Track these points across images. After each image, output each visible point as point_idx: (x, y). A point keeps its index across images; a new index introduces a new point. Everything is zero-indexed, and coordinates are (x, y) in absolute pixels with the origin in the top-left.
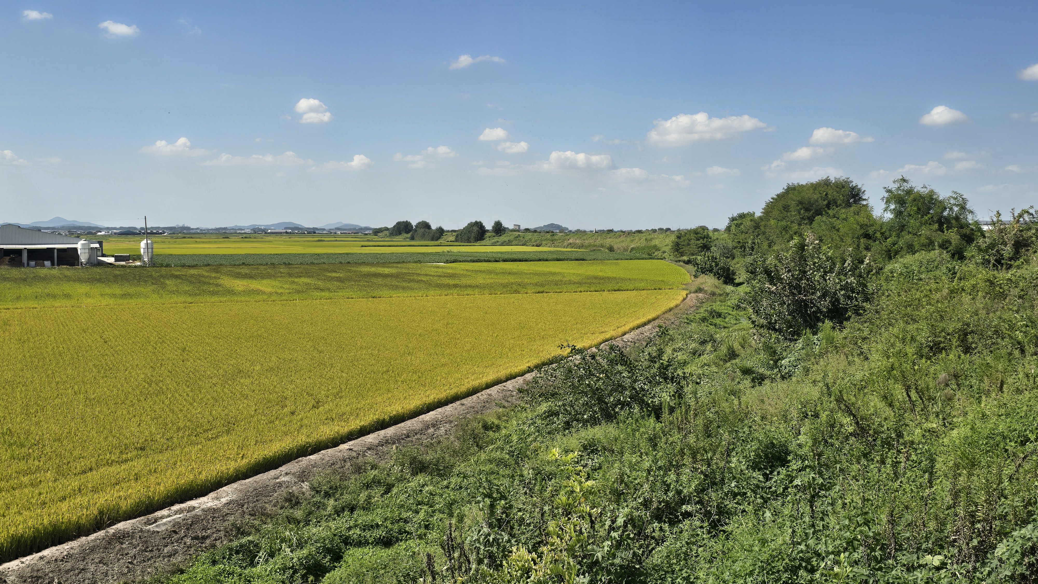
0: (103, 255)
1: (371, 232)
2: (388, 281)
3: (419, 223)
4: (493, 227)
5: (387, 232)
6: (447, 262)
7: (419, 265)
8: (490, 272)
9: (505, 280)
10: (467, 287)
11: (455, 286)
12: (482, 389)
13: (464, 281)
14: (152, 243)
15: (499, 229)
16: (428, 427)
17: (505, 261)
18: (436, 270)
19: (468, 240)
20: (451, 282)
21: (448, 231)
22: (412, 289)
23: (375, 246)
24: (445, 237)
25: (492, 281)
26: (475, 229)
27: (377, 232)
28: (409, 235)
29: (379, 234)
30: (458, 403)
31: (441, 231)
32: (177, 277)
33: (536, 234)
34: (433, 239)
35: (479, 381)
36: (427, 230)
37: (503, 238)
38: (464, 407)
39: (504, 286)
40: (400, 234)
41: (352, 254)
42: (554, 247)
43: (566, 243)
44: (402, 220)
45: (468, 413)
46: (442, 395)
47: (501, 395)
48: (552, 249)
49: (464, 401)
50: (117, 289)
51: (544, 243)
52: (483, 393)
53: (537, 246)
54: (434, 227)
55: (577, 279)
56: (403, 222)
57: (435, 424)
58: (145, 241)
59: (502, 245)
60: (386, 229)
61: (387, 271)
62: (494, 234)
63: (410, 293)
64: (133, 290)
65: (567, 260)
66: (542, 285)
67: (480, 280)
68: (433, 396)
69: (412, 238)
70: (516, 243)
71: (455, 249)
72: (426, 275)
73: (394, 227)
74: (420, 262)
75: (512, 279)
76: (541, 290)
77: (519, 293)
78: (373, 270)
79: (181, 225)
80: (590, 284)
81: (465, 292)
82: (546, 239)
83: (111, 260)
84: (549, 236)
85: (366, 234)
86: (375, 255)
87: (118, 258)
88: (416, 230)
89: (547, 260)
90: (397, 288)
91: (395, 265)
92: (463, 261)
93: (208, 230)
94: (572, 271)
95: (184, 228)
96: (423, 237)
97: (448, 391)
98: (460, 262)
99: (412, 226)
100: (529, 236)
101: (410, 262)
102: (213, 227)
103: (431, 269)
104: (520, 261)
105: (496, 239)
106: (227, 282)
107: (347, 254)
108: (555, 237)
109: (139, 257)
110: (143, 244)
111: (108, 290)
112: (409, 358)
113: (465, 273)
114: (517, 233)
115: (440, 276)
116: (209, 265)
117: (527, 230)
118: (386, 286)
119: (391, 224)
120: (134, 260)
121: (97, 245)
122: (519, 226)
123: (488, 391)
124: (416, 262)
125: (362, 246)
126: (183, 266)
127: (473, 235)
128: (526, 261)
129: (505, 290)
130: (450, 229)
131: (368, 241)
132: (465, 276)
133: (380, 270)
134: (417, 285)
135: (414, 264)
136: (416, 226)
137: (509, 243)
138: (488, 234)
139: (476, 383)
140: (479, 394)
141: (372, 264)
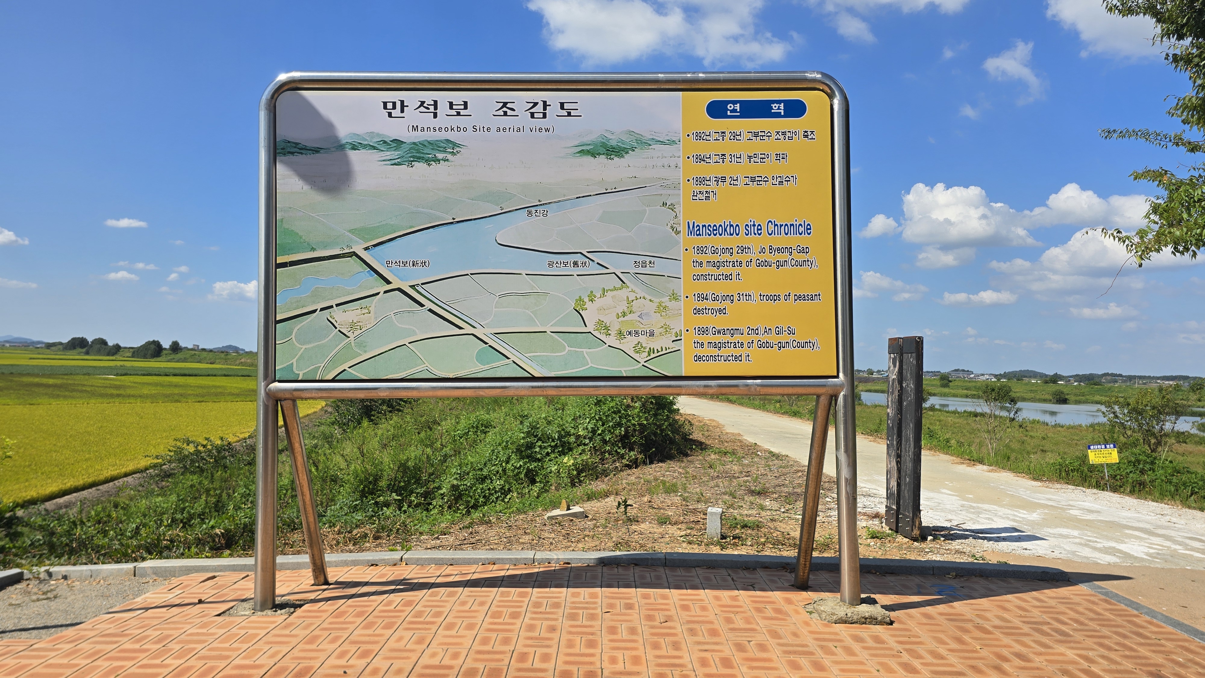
1: (43, 345)
2: (50, 391)
3: (95, 340)
4: (170, 346)
5: (61, 347)
6: (117, 375)
7: (87, 377)
8: (156, 385)
9: (168, 391)
10: (129, 396)
11: (118, 396)
12: (120, 478)
13: (129, 392)
15: (175, 347)
17: (175, 375)
18: (103, 381)
19: (145, 357)
20: (115, 392)
21: (125, 348)
23: (45, 359)
24: (121, 353)
25: (156, 392)
26: (153, 347)
27: (49, 346)
28: (84, 350)
29: (53, 348)
31: (117, 348)
33: (211, 353)
34: (108, 355)
35: (118, 471)
36: (103, 346)
37: (180, 355)
39: (167, 396)
40: (74, 348)
41: (18, 365)
42: (227, 365)
43: (238, 362)
44: (77, 336)
47: (137, 482)
48: (223, 367)
51: (217, 361)
52: (120, 480)
53: (211, 363)
54: (110, 343)
55: (236, 391)
56: (79, 338)
59: (178, 361)
60: (61, 344)
61: (51, 381)
62: (170, 352)
63: (70, 401)
65: (234, 376)
66: (203, 396)
67: (145, 391)
69: (87, 353)
70: (192, 360)
71: (128, 364)
72: (92, 386)
73: (69, 342)
74: (89, 374)
75: (176, 391)
76: (201, 400)
77: (180, 402)
78: (37, 380)
80: (247, 395)
81: (128, 401)
82: (221, 358)
84: (223, 355)
85: (38, 348)
86: (43, 367)
88: (91, 346)
89: (215, 376)
90: (58, 396)
91: (61, 376)
92: (133, 375)
94: (235, 385)
96: (99, 352)
98: (131, 375)
99: (88, 342)
100: (204, 354)
101: (78, 374)
103: (98, 381)
104: (190, 375)
105: (172, 356)
107: (12, 365)
108: (229, 357)
112: (54, 455)
113: (132, 384)
114: (193, 352)
115: (106, 387)
117: (204, 350)
118: (46, 394)
119: (65, 340)
122: (198, 346)
123: (125, 479)
124: (84, 374)
125: (31, 359)
127: (150, 352)
128: (196, 376)
129: (166, 399)
130: (128, 346)
131: (39, 354)
132: (129, 387)
133: (45, 381)
134: (79, 394)
135: (82, 377)
136: (93, 342)
137: (185, 360)
138: (164, 352)
139: (115, 473)
140: (116, 482)
141: (37, 375)
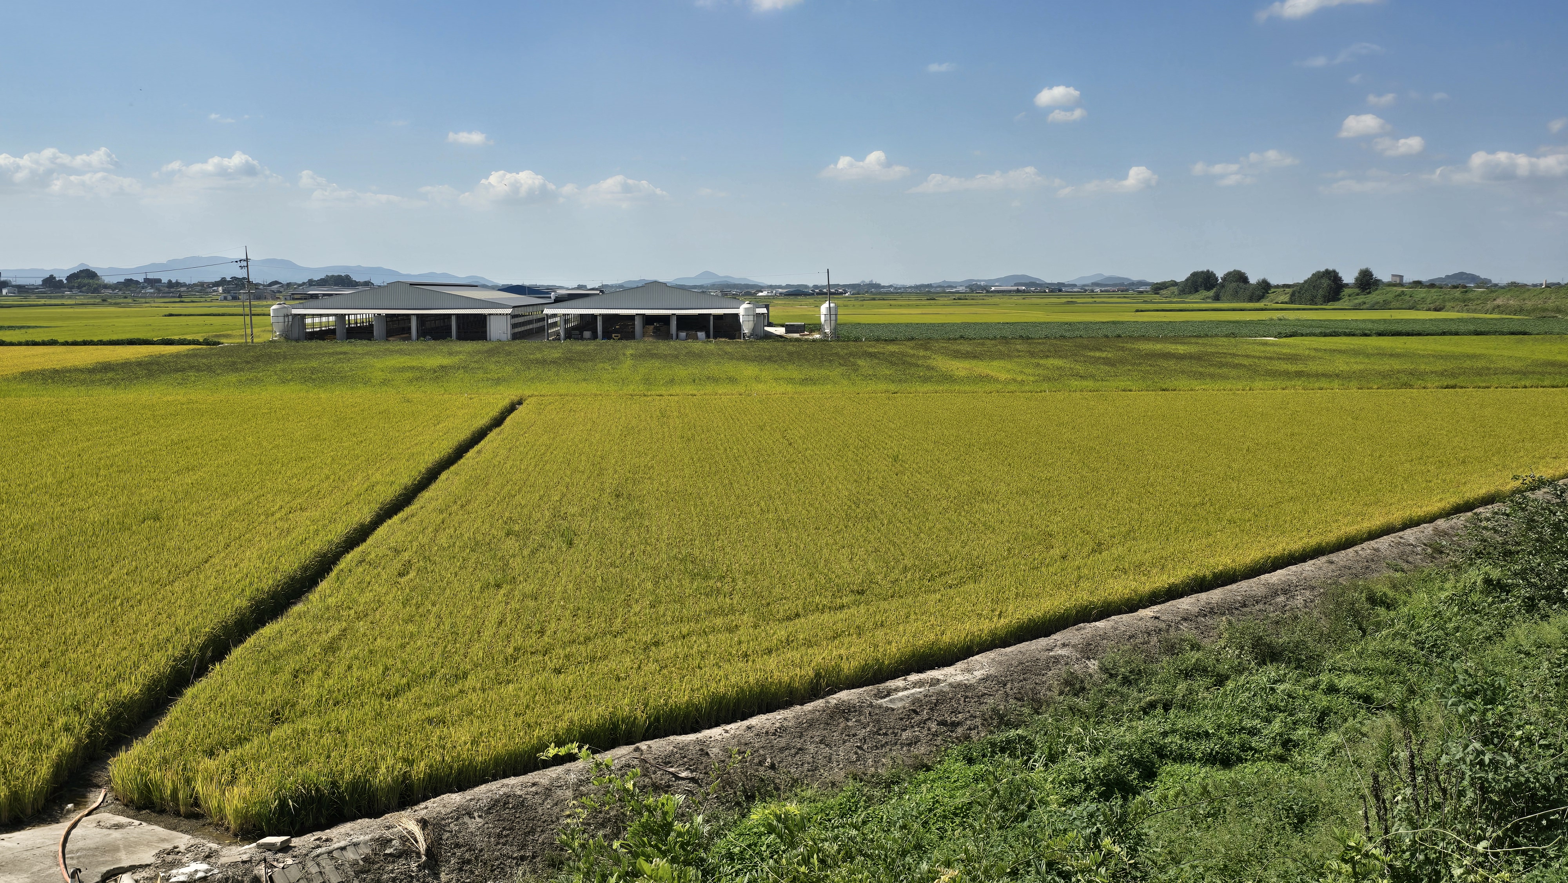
0: (770, 325)
1: (1148, 288)
2: (1185, 365)
3: (1229, 274)
4: (1357, 279)
5: (1175, 289)
6: (1279, 335)
7: (1233, 340)
8: (1356, 353)
9: (1386, 365)
10: (1318, 376)
11: (1299, 374)
12: (1363, 541)
13: (1312, 367)
14: (837, 307)
15: (1366, 282)
16: (1275, 594)
17: (1380, 334)
18: (1262, 348)
19: (1313, 301)
20: (1292, 368)
21: (1278, 287)
22: (1225, 378)
23: (1157, 311)
24: (1272, 296)
25: (1361, 367)
26: (1325, 282)
27: (1158, 288)
28: (1211, 293)
29: (1162, 292)
30: (1323, 559)
31: (1265, 287)
32: (872, 355)
33: (1433, 290)
34: (1251, 300)
35: (1356, 527)
36: (1241, 284)
37: (1375, 297)
38: (1333, 567)
39: (1384, 375)
40: (1197, 291)
41: (1123, 323)
42: (1468, 311)
43: (1490, 305)
44: (1200, 270)
45: (1340, 576)
46: (1296, 545)
47: (1395, 551)
48: (1465, 315)
49: (1333, 557)
50: (793, 371)
51: (1449, 305)
52: (1364, 545)
53: (1436, 310)
54: (1253, 280)
55: (1518, 366)
56: (1202, 272)
57: (1287, 590)
58: (826, 305)
59: (1372, 308)
60: (1174, 284)
61: (1181, 349)
62: (1357, 290)
63: (1220, 384)
64: (815, 373)
65: (1495, 333)
66: (1453, 375)
67: (1341, 365)
68: (1283, 546)
69: (1217, 298)
70: (1398, 305)
71: (1291, 316)
72: (1247, 356)
73: (1187, 280)
74: (1233, 335)
75: (1396, 365)
76: (1452, 382)
77: (1411, 387)
78: (1158, 347)
79: (867, 281)
80: (1543, 374)
81: (1317, 385)
82: (1454, 299)
83: (781, 331)
84: (1457, 293)
85: (1142, 292)
86: (1160, 325)
87: (790, 329)
88: (1222, 286)
89: (1457, 334)
90: (1201, 376)
91: (1193, 340)
92: (1307, 335)
93: (905, 288)
94: (1506, 353)
95: (872, 285)
96: (1236, 296)
97: (1306, 540)
98: (1302, 335)
99: (1217, 279)
100: (1421, 293)
101: (1216, 335)
102: (913, 284)
103: (1251, 346)
104: (1408, 334)
105: (1361, 299)
106: (944, 364)
107: (1114, 323)
108: (1470, 295)
109: (818, 328)
110: (824, 308)
111: (782, 373)
112: (1234, 485)
113: (1313, 353)
114: (1400, 289)
115: (1271, 358)
116: (913, 339)
117: (1418, 284)
118: (1183, 372)
119: (1181, 277)
120: (811, 331)
121: (764, 311)
122: (1401, 277)
123: (1373, 543)
124: (1227, 336)
125: (1137, 311)
126: (878, 340)
127: (1321, 292)
128: (1419, 334)
129: (1385, 382)
130: (1281, 283)
131: (1145, 302)
132: (1313, 358)
133: (1171, 348)
134: (1234, 373)
135: (1224, 339)
136: (1224, 279)
137: (1385, 306)
138: (1347, 291)
139: (1352, 530)
140: (1358, 548)
141: (1157, 339)
